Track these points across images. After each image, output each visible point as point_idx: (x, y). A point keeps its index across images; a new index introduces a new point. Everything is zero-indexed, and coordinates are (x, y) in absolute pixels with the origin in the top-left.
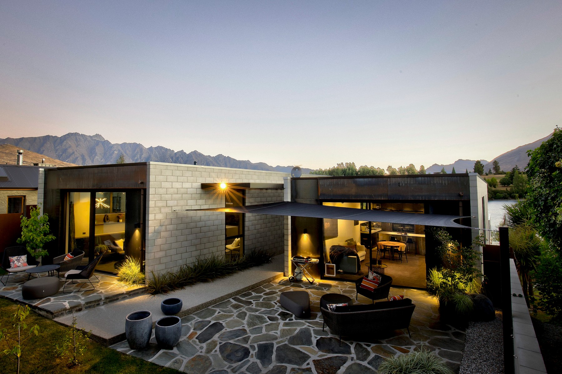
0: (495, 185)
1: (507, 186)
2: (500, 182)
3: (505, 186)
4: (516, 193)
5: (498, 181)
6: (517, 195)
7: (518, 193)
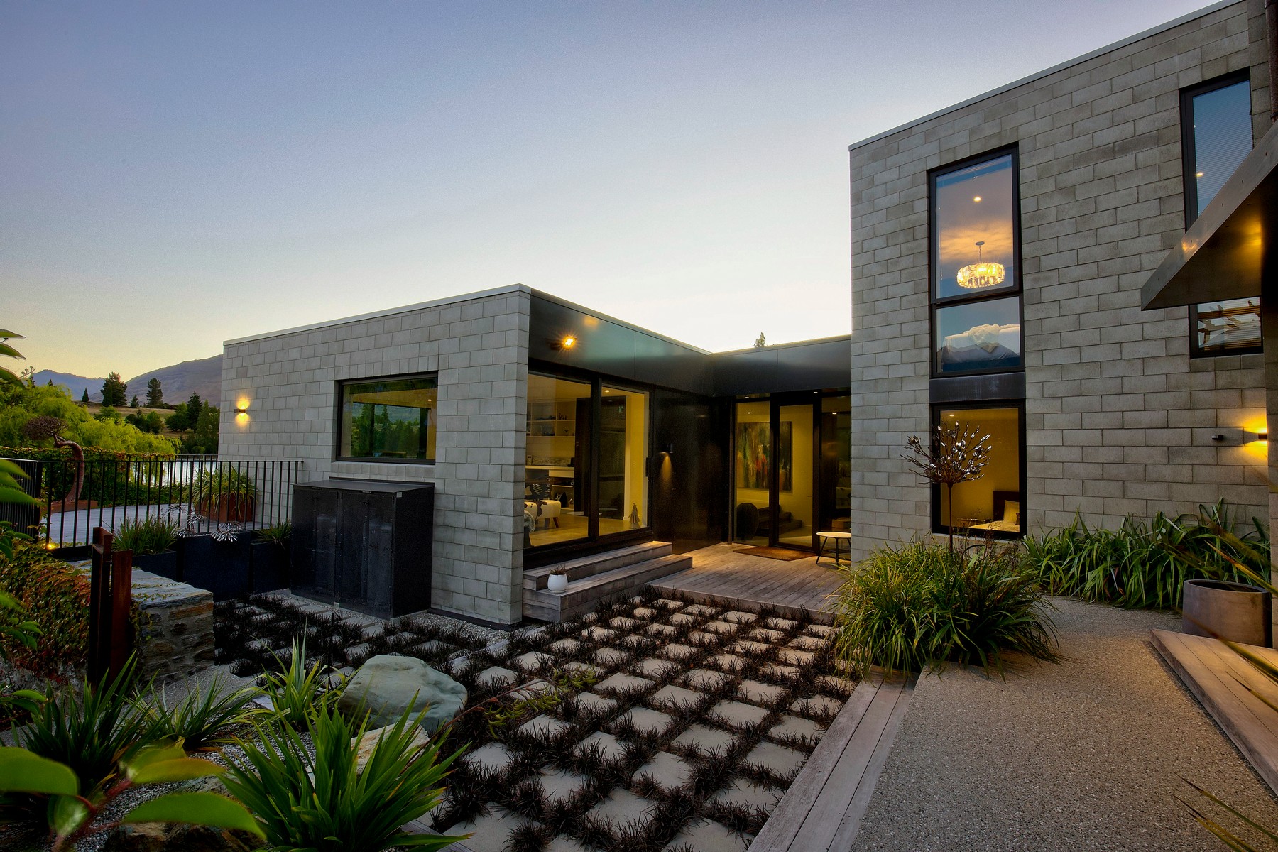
0: (158, 428)
1: (181, 432)
2: (166, 423)
3: (176, 431)
4: (200, 445)
5: (163, 420)
6: (203, 448)
7: (204, 445)
